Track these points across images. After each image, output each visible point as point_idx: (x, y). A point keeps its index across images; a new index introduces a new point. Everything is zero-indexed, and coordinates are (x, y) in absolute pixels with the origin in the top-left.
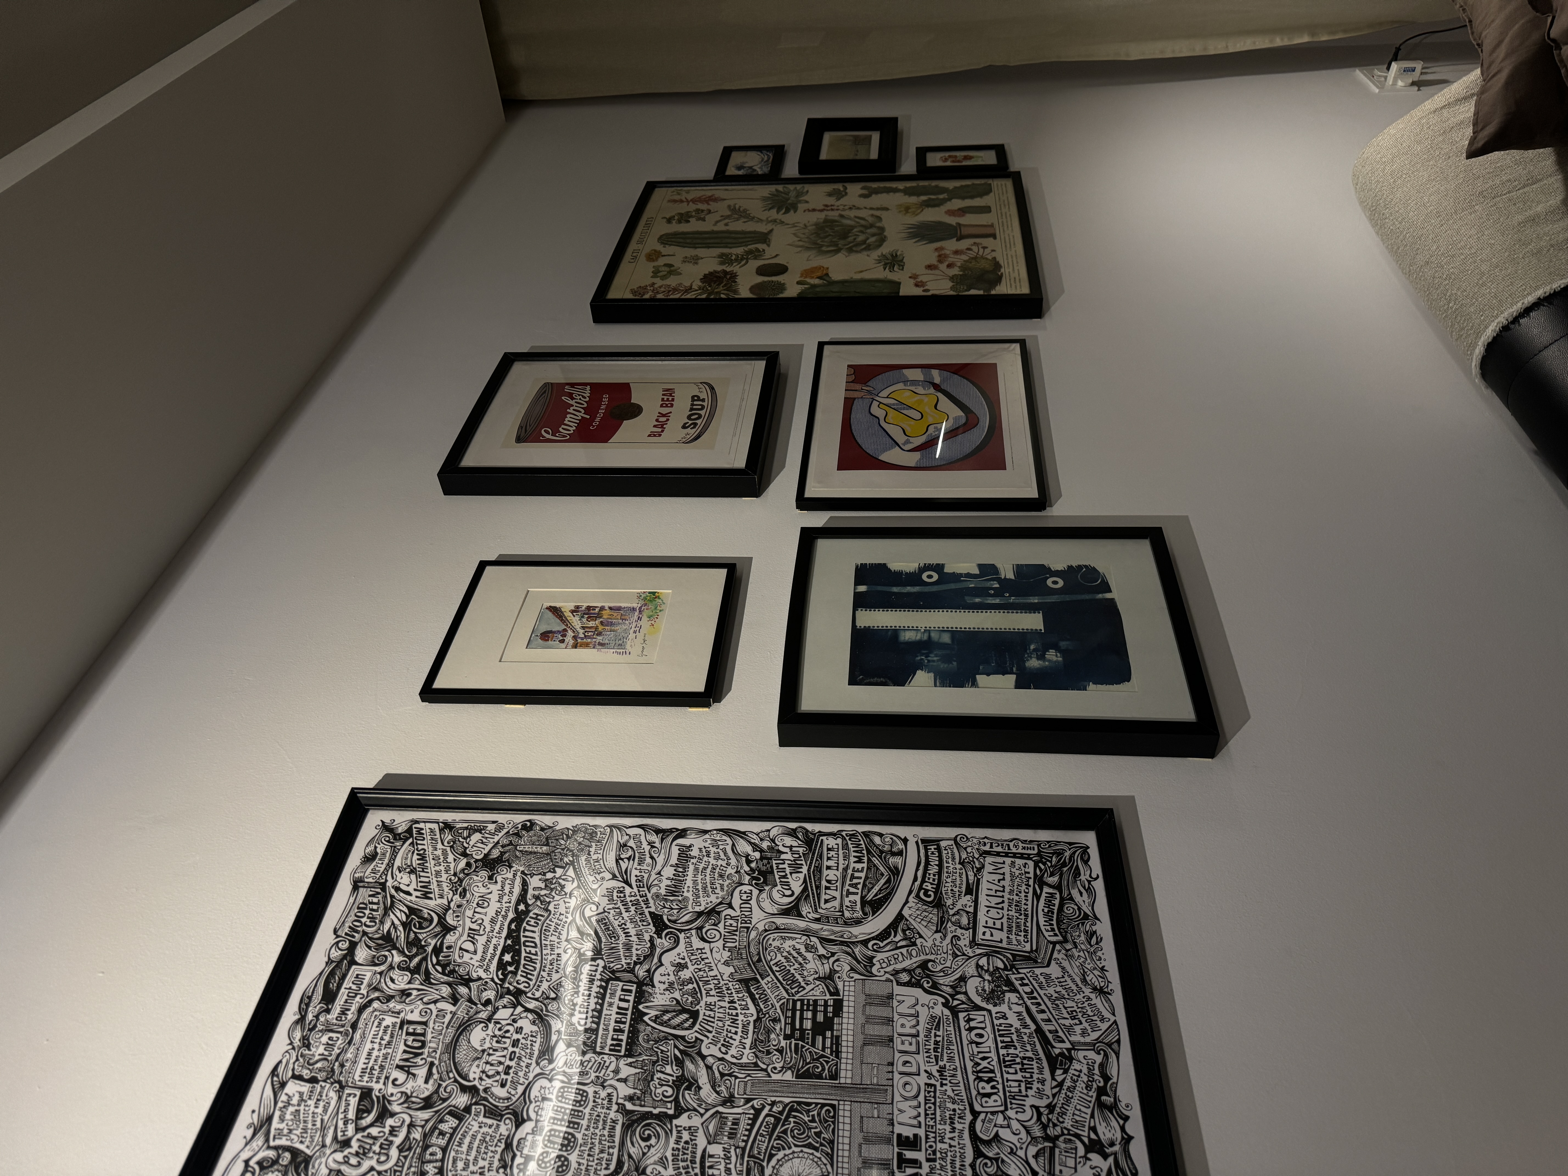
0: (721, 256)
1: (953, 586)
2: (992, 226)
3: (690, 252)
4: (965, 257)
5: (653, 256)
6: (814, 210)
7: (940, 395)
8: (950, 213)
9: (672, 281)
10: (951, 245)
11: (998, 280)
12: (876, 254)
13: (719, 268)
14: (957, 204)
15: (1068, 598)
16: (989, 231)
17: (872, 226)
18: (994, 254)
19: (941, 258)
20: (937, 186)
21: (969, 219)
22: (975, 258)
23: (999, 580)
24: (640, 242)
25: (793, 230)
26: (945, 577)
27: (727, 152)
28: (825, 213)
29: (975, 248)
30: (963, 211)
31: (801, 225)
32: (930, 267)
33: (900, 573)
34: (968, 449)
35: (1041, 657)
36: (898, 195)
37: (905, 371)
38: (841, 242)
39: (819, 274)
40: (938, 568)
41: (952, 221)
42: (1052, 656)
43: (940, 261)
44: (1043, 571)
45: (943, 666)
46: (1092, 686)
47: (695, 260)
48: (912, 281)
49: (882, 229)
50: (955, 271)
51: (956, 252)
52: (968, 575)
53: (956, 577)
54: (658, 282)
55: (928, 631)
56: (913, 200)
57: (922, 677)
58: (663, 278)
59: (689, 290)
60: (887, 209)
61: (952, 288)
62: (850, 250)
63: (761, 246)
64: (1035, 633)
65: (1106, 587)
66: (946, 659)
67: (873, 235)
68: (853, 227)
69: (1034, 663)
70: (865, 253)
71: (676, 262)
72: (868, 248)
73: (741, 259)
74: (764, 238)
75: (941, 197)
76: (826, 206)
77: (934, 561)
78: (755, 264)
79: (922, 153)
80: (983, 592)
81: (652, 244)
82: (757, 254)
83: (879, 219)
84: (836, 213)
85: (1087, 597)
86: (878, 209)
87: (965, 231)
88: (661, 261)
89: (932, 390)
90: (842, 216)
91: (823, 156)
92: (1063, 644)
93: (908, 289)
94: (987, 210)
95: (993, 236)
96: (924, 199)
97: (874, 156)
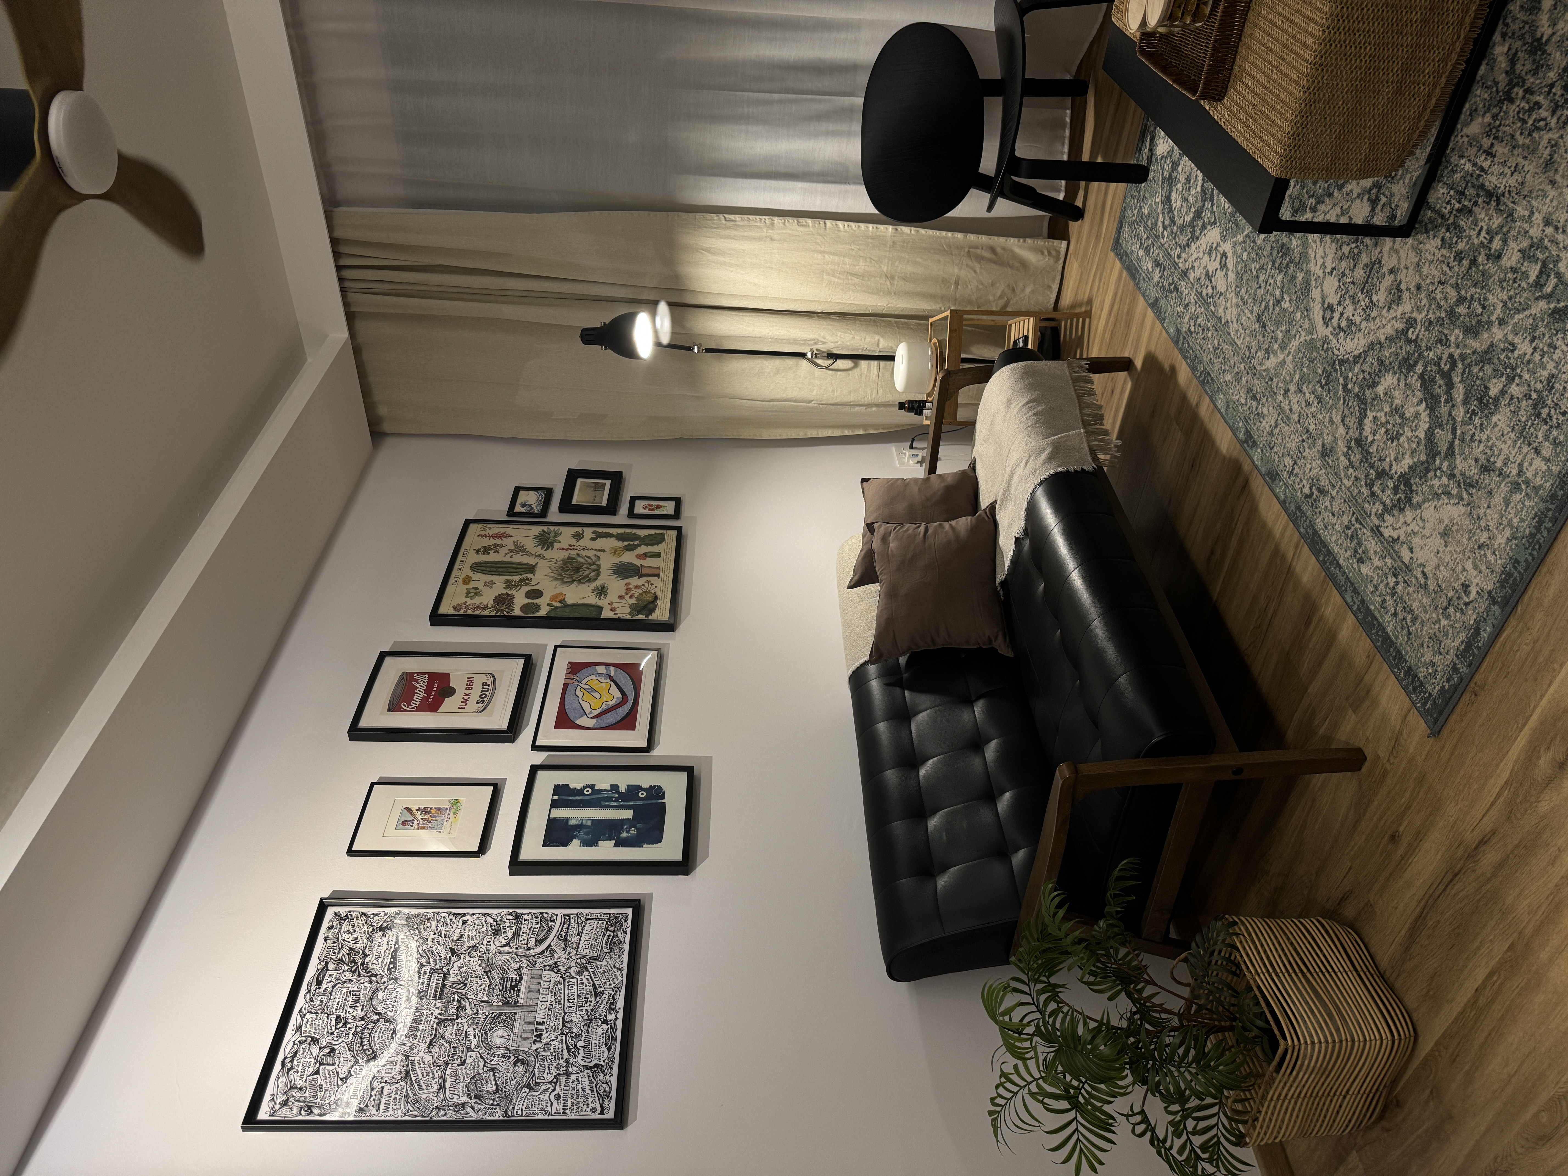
0: (507, 581)
1: (597, 796)
2: (659, 568)
3: (488, 578)
4: (640, 591)
5: (467, 580)
6: (563, 549)
7: (612, 683)
8: (638, 556)
9: (477, 601)
10: (635, 581)
11: (654, 610)
12: (593, 585)
13: (504, 591)
14: (644, 549)
15: (646, 802)
16: (656, 572)
17: (594, 564)
18: (656, 590)
19: (628, 591)
20: (635, 534)
21: (647, 562)
22: (645, 592)
23: (618, 793)
24: (459, 569)
25: (549, 564)
26: (595, 791)
27: (517, 490)
28: (570, 551)
29: (646, 585)
30: (646, 555)
31: (554, 560)
32: (621, 597)
33: (574, 789)
34: (619, 717)
35: (628, 832)
36: (613, 539)
37: (597, 667)
38: (575, 575)
39: (560, 599)
40: (592, 787)
41: (638, 562)
42: (633, 831)
43: (627, 593)
44: (639, 788)
45: (585, 837)
46: (645, 845)
47: (490, 584)
48: (610, 607)
49: (599, 566)
50: (633, 601)
51: (637, 587)
52: (605, 790)
53: (599, 791)
54: (469, 601)
55: (582, 820)
56: (621, 544)
57: (575, 842)
58: (472, 598)
59: (486, 608)
60: (604, 551)
61: (630, 614)
62: (579, 582)
63: (530, 576)
64: (628, 820)
65: (663, 797)
66: (587, 834)
67: (594, 571)
68: (583, 564)
69: (624, 835)
70: (587, 584)
71: (479, 585)
72: (589, 581)
73: (517, 586)
74: (531, 569)
75: (636, 543)
76: (570, 546)
77: (591, 783)
78: (525, 589)
79: (633, 500)
80: (609, 799)
81: (467, 571)
82: (526, 581)
83: (599, 558)
84: (575, 552)
85: (654, 801)
86: (599, 550)
87: (645, 571)
88: (472, 585)
89: (608, 680)
90: (578, 555)
91: (574, 502)
92: (639, 825)
93: (607, 614)
94: (659, 555)
95: (658, 576)
96: (626, 543)
97: (604, 503)
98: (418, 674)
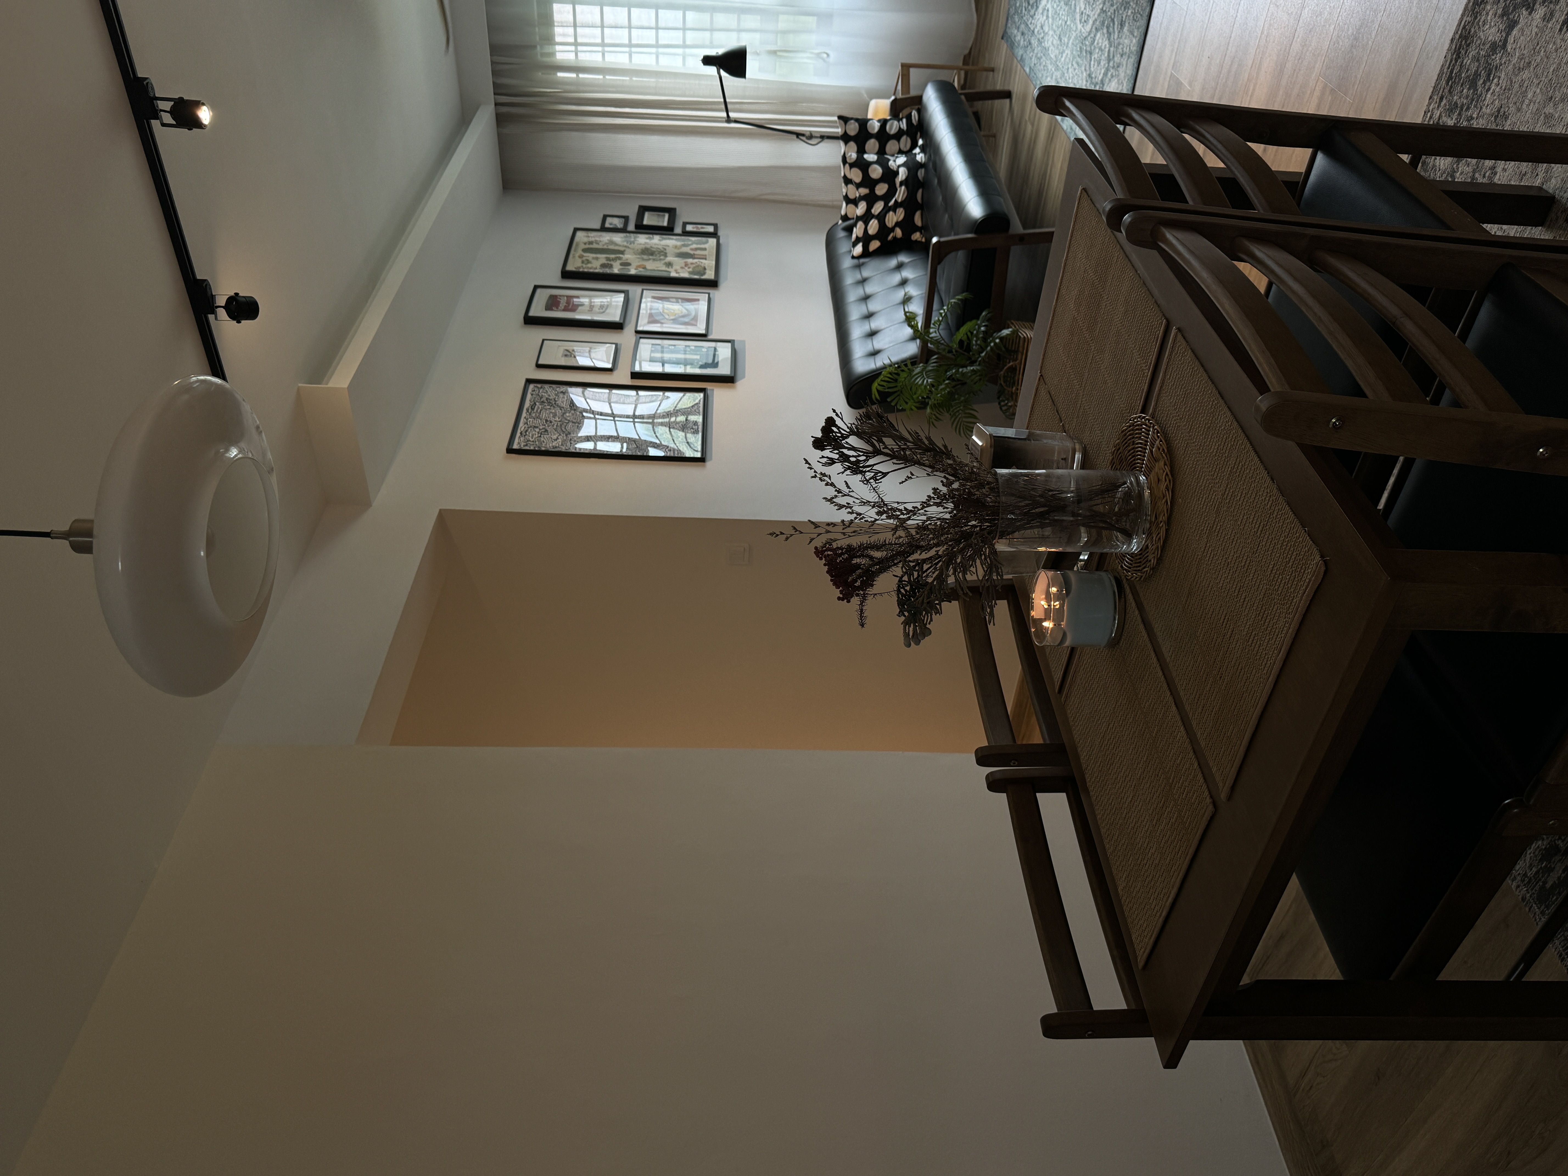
0: (606, 258)
2: (706, 255)
3: (594, 255)
4: (694, 265)
5: (581, 257)
6: (640, 244)
8: (692, 249)
9: (589, 265)
10: (690, 261)
11: (704, 274)
12: (663, 262)
13: (606, 262)
14: (695, 246)
16: (704, 257)
17: (662, 252)
18: (705, 265)
19: (686, 265)
20: (688, 238)
21: (698, 252)
22: (698, 266)
23: (690, 349)
24: (575, 251)
25: (633, 250)
27: (605, 217)
28: (644, 245)
29: (698, 262)
30: (696, 249)
31: (636, 249)
32: (682, 268)
34: (687, 320)
36: (673, 240)
37: (670, 299)
38: (651, 257)
39: (643, 267)
41: (692, 252)
46: (708, 368)
47: (597, 259)
48: (675, 272)
49: (666, 253)
50: (691, 270)
51: (692, 264)
54: (584, 266)
56: (679, 243)
58: (586, 264)
59: (596, 268)
60: (669, 245)
61: (688, 276)
62: (654, 260)
63: (621, 256)
67: (663, 254)
68: (655, 251)
70: (659, 261)
71: (590, 259)
72: (661, 259)
73: (615, 259)
74: (622, 252)
75: (689, 242)
76: (645, 242)
78: (619, 262)
79: (685, 224)
81: (580, 252)
82: (620, 258)
83: (665, 249)
84: (648, 245)
86: (665, 245)
87: (696, 256)
88: (584, 258)
90: (651, 247)
91: (644, 221)
93: (673, 274)
94: (705, 249)
95: (706, 259)
96: (683, 243)
97: (665, 224)
98: (560, 296)
